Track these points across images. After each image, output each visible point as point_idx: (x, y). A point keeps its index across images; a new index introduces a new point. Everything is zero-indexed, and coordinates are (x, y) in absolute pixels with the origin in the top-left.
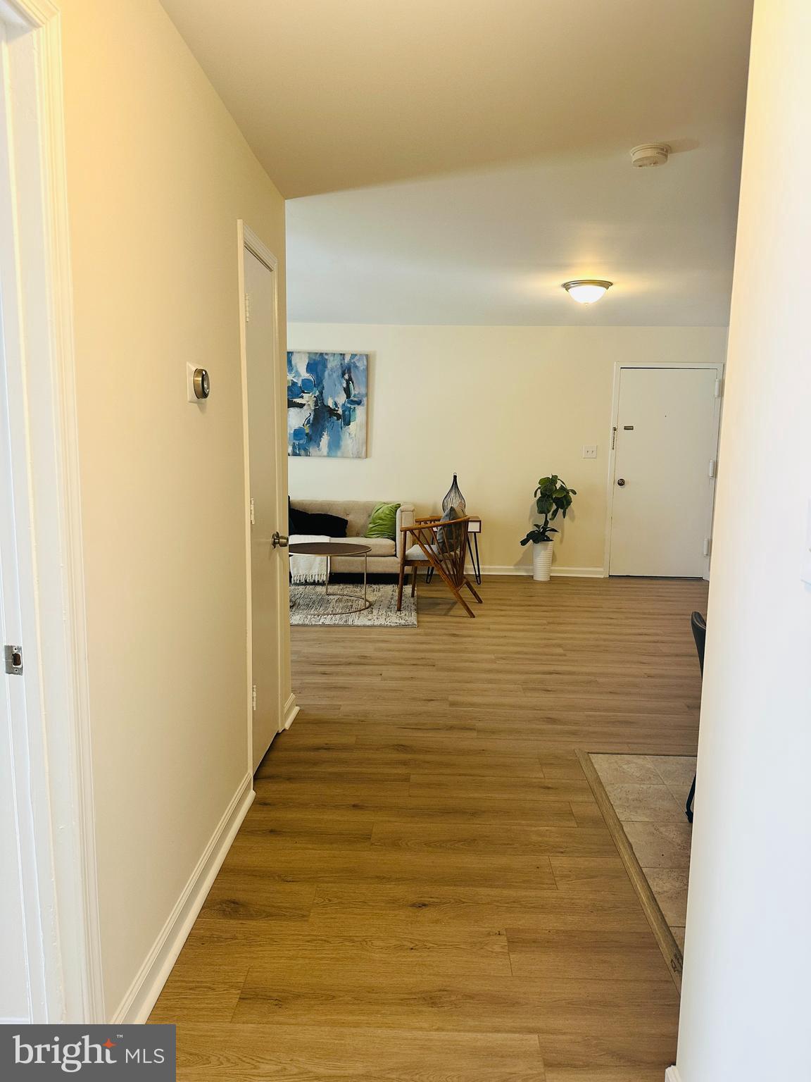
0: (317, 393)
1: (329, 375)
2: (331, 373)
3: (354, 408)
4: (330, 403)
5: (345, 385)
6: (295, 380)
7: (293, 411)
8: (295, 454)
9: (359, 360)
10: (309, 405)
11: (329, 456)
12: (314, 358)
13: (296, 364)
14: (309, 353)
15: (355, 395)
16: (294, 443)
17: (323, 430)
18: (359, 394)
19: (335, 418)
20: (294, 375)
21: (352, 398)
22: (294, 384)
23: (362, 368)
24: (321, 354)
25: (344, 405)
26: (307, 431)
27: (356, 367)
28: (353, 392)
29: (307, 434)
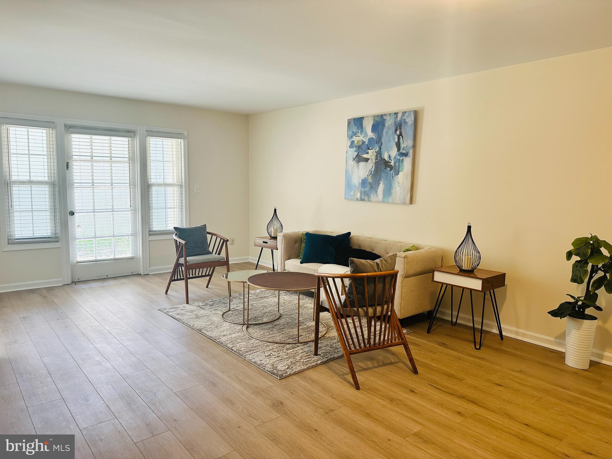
0: (378, 149)
1: (387, 133)
2: (387, 130)
3: (403, 159)
4: (386, 157)
5: (396, 140)
6: (364, 140)
7: (362, 164)
8: (362, 200)
9: (408, 116)
10: (372, 159)
11: (383, 202)
12: (377, 119)
13: (365, 126)
14: (374, 116)
15: (404, 148)
16: (361, 190)
17: (380, 180)
18: (407, 146)
19: (389, 169)
20: (363, 136)
21: (401, 151)
22: (363, 142)
23: (409, 124)
24: (382, 116)
25: (395, 157)
26: (370, 181)
27: (406, 123)
28: (402, 146)
29: (370, 183)
